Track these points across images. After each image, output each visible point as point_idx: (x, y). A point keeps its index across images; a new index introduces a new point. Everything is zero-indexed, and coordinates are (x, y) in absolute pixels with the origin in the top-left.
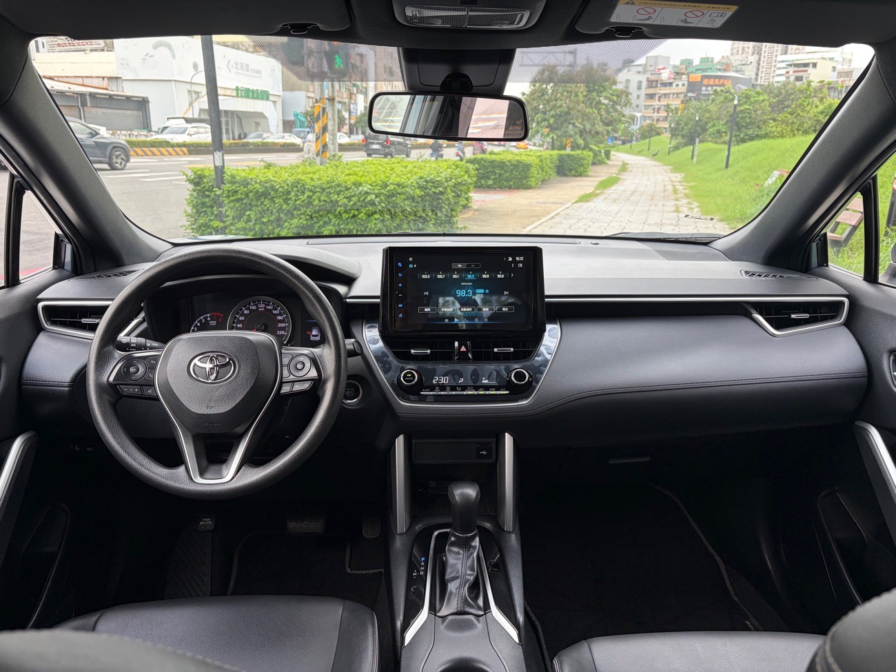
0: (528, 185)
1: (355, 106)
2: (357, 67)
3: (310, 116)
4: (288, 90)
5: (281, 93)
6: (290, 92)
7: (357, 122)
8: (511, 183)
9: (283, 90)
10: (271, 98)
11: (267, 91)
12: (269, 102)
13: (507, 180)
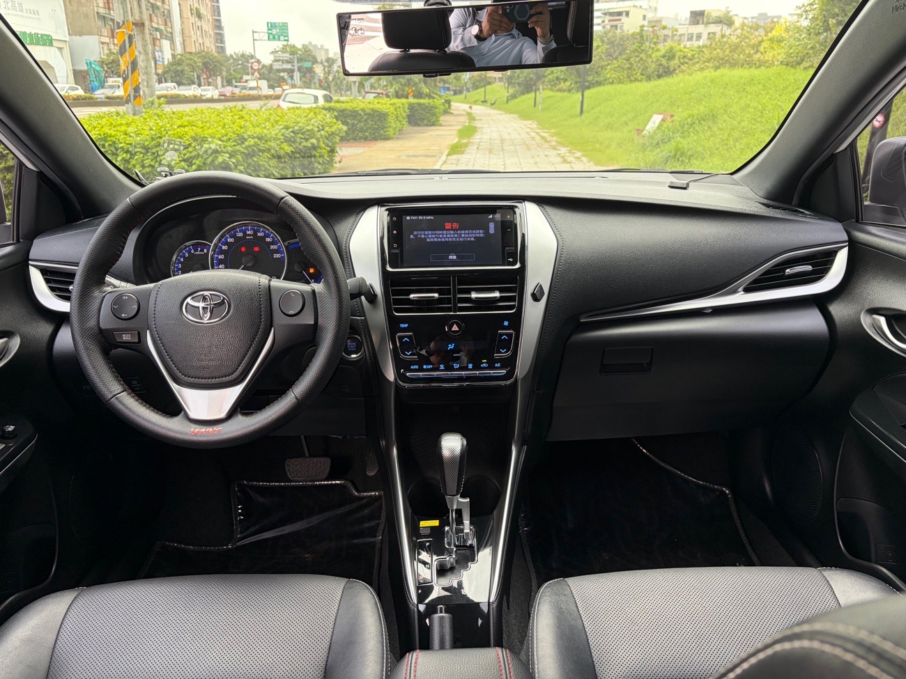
0: (386, 135)
1: (160, 54)
2: (158, 8)
3: (107, 65)
4: (75, 35)
5: (67, 39)
6: (78, 37)
7: (165, 73)
8: (367, 134)
9: (69, 34)
10: (55, 43)
11: (49, 36)
12: (52, 48)
13: (362, 130)
